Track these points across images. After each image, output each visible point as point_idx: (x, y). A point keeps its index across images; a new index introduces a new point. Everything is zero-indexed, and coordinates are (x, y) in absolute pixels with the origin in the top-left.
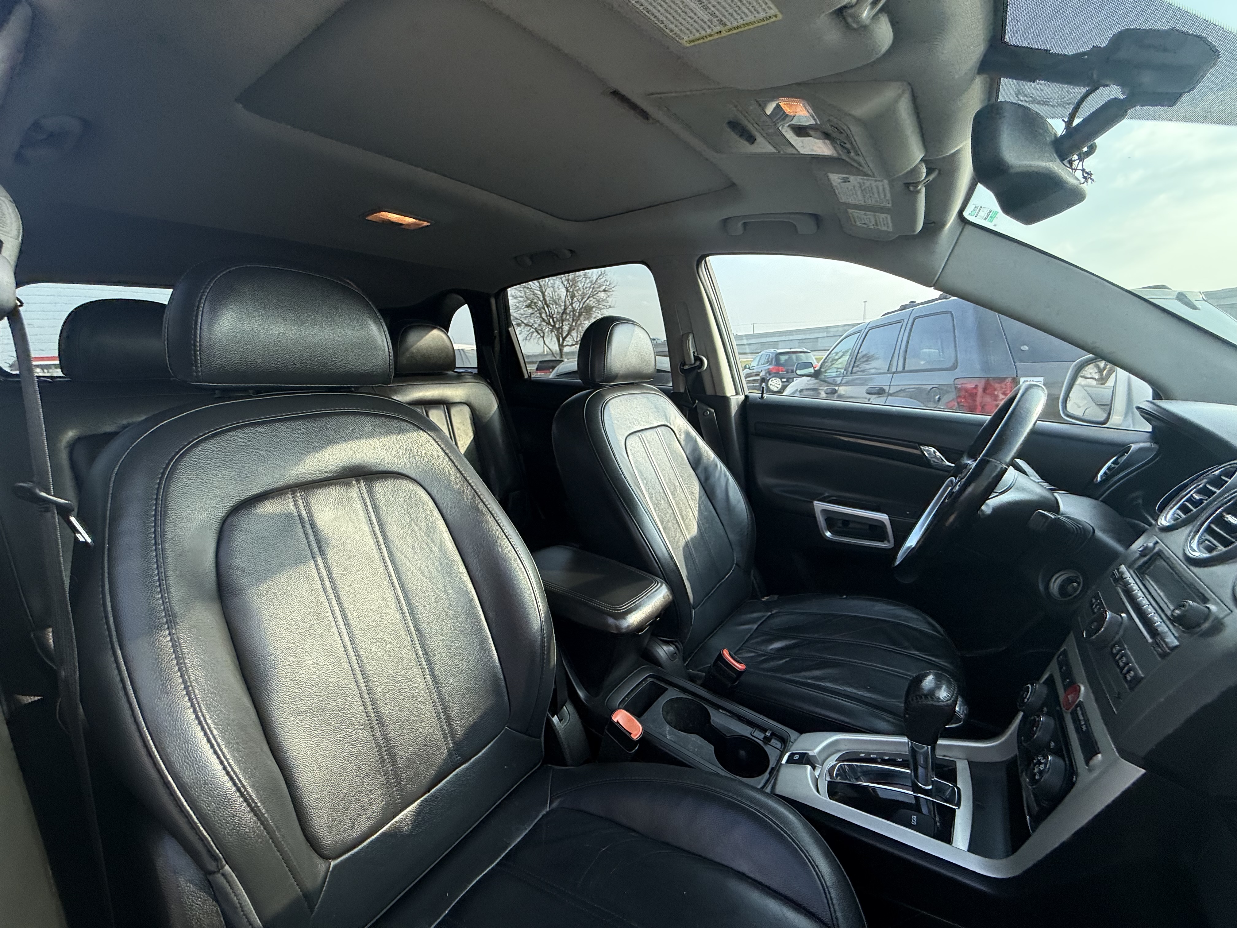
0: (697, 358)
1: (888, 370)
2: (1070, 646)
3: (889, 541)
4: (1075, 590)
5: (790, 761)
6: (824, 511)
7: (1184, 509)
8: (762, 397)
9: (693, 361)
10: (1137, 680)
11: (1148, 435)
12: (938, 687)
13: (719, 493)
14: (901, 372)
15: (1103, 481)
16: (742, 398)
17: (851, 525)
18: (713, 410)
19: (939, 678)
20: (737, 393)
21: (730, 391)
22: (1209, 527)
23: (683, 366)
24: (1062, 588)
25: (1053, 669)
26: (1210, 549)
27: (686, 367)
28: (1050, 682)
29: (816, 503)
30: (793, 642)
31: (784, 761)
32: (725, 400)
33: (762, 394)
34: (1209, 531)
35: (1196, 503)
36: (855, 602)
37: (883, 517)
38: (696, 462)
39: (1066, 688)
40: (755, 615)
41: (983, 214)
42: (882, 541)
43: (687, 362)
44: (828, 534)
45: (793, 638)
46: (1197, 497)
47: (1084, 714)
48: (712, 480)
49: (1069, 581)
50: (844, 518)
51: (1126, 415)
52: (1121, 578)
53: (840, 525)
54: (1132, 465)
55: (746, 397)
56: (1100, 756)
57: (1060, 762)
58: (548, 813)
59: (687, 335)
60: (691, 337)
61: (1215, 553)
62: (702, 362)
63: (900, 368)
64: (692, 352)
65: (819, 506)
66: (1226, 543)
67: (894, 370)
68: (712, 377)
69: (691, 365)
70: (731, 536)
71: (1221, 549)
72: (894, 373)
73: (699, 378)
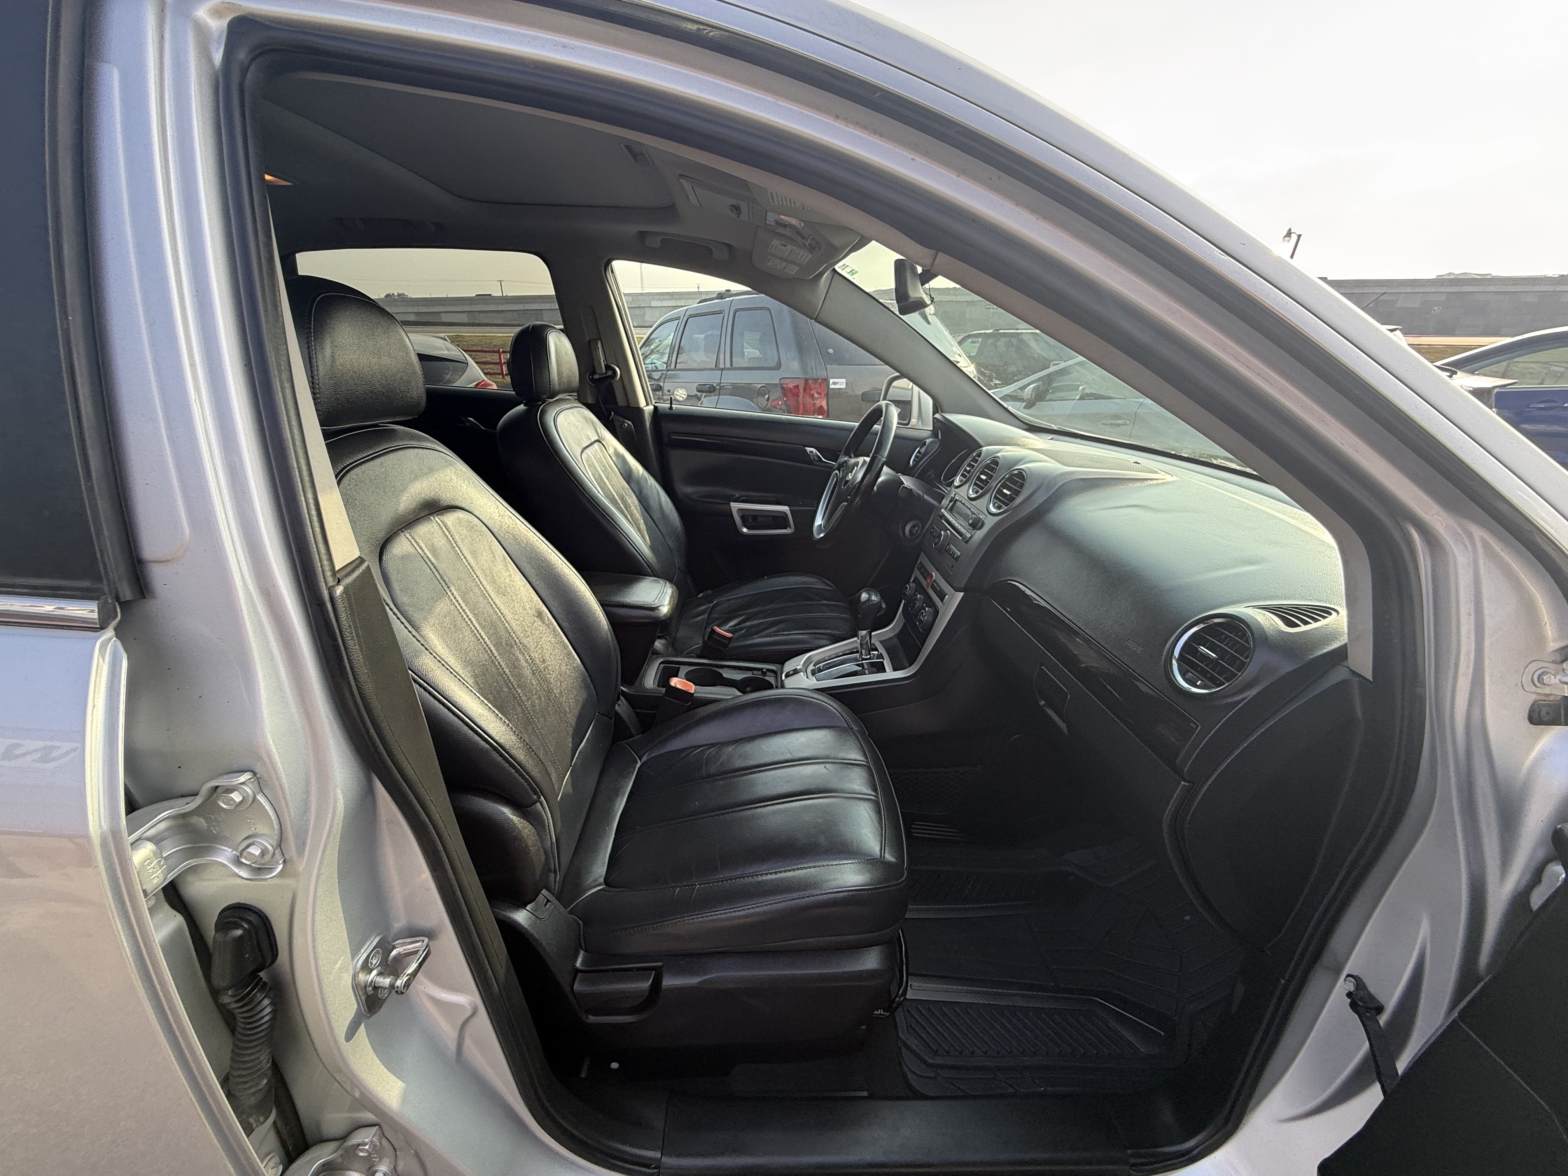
0: (608, 367)
1: (716, 366)
2: (923, 559)
3: (790, 527)
4: (917, 531)
5: (786, 676)
6: (740, 510)
7: (963, 475)
8: (671, 408)
9: (604, 370)
10: (958, 557)
11: (930, 432)
12: (870, 596)
13: (654, 504)
14: (729, 369)
15: (915, 465)
16: (651, 408)
17: (759, 519)
18: (630, 423)
19: (867, 591)
20: (647, 404)
21: (642, 403)
22: (975, 482)
23: (592, 375)
24: (911, 531)
25: (916, 573)
26: (977, 492)
27: (597, 377)
28: (916, 580)
29: (732, 504)
30: (742, 618)
31: (783, 678)
32: (640, 411)
33: (671, 404)
34: (975, 484)
35: (969, 472)
36: (774, 580)
37: (785, 508)
38: (628, 476)
39: (925, 578)
40: (702, 608)
41: (848, 269)
42: (786, 528)
43: (598, 371)
44: (745, 530)
45: (741, 615)
46: (968, 469)
47: (937, 584)
48: (645, 491)
49: (914, 527)
50: (754, 513)
51: (918, 419)
52: (943, 516)
53: (750, 520)
54: (928, 454)
55: (656, 408)
56: (947, 596)
57: (931, 609)
58: (641, 766)
59: (596, 340)
60: (600, 345)
61: (979, 494)
62: (615, 372)
63: (728, 365)
64: (602, 360)
65: (735, 506)
66: (982, 488)
67: (722, 366)
68: (624, 388)
69: (602, 374)
70: (670, 543)
71: (981, 491)
72: (722, 369)
73: (611, 390)
